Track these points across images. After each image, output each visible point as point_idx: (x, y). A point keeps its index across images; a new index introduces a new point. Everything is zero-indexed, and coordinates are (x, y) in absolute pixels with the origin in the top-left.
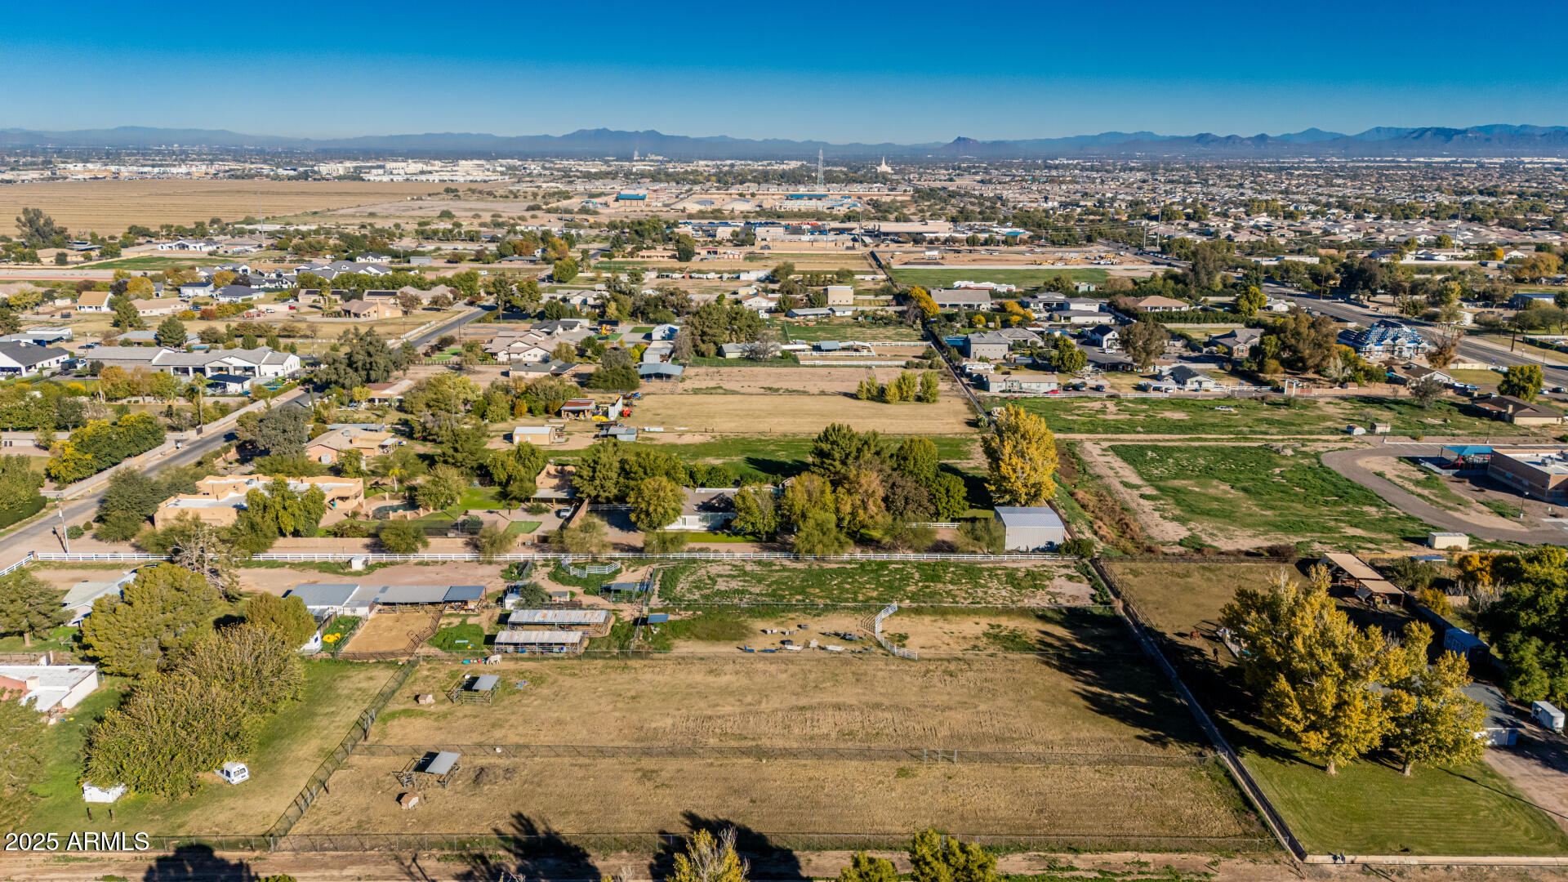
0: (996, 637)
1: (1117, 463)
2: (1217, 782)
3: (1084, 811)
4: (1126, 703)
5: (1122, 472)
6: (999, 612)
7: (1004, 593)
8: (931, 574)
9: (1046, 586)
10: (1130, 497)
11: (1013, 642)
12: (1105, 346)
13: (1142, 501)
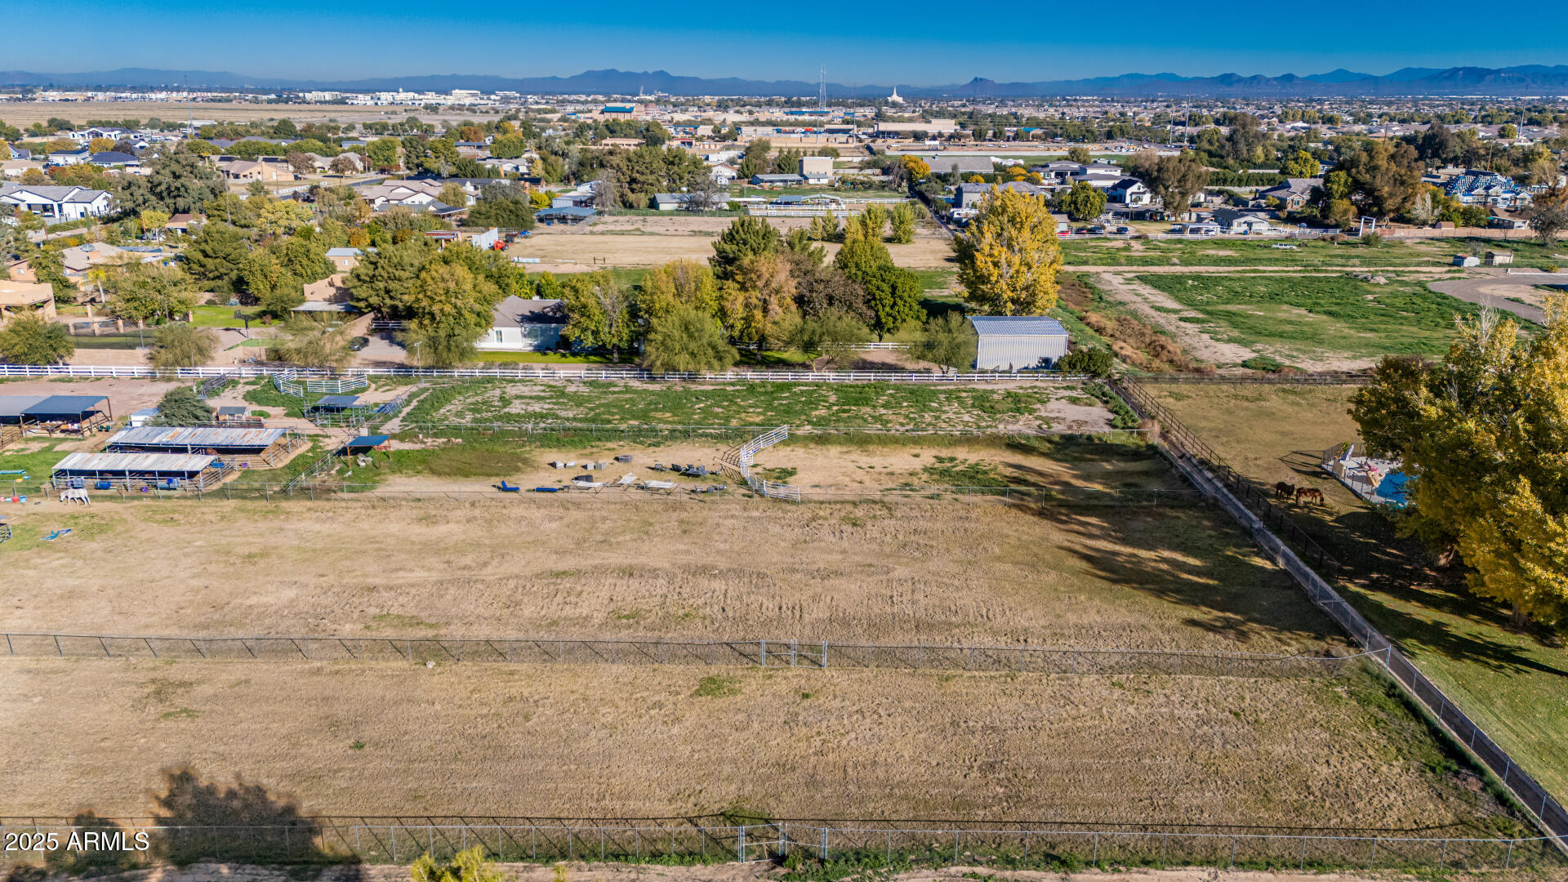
0: (944, 473)
1: (1146, 290)
2: (1373, 709)
3: (1088, 770)
4: (1164, 567)
5: (1152, 298)
6: (954, 442)
7: (966, 418)
8: (857, 397)
9: (1035, 410)
10: (1169, 322)
11: (975, 478)
12: (1128, 200)
13: (1182, 324)
